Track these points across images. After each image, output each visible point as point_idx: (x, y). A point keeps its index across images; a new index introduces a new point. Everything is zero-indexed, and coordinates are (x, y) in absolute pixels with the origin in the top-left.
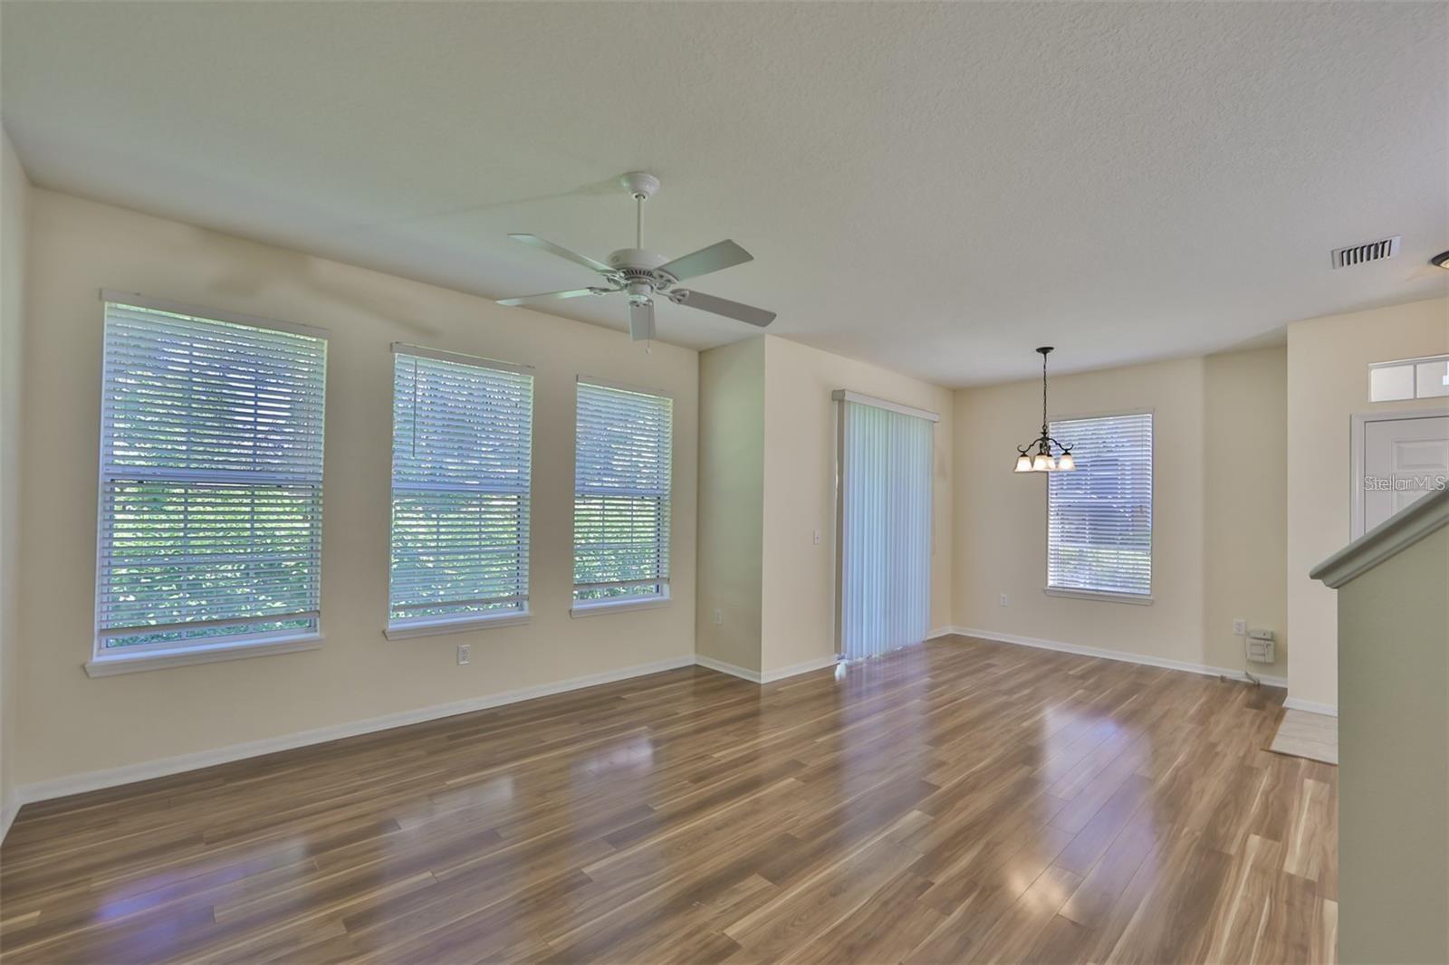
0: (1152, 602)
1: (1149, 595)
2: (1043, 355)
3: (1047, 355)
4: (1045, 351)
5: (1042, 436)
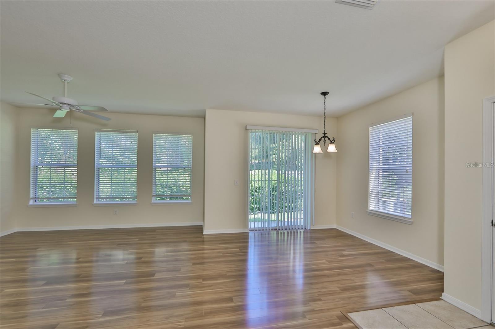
0: (412, 223)
1: (411, 219)
2: (324, 96)
3: (326, 96)
4: (325, 94)
5: (324, 135)
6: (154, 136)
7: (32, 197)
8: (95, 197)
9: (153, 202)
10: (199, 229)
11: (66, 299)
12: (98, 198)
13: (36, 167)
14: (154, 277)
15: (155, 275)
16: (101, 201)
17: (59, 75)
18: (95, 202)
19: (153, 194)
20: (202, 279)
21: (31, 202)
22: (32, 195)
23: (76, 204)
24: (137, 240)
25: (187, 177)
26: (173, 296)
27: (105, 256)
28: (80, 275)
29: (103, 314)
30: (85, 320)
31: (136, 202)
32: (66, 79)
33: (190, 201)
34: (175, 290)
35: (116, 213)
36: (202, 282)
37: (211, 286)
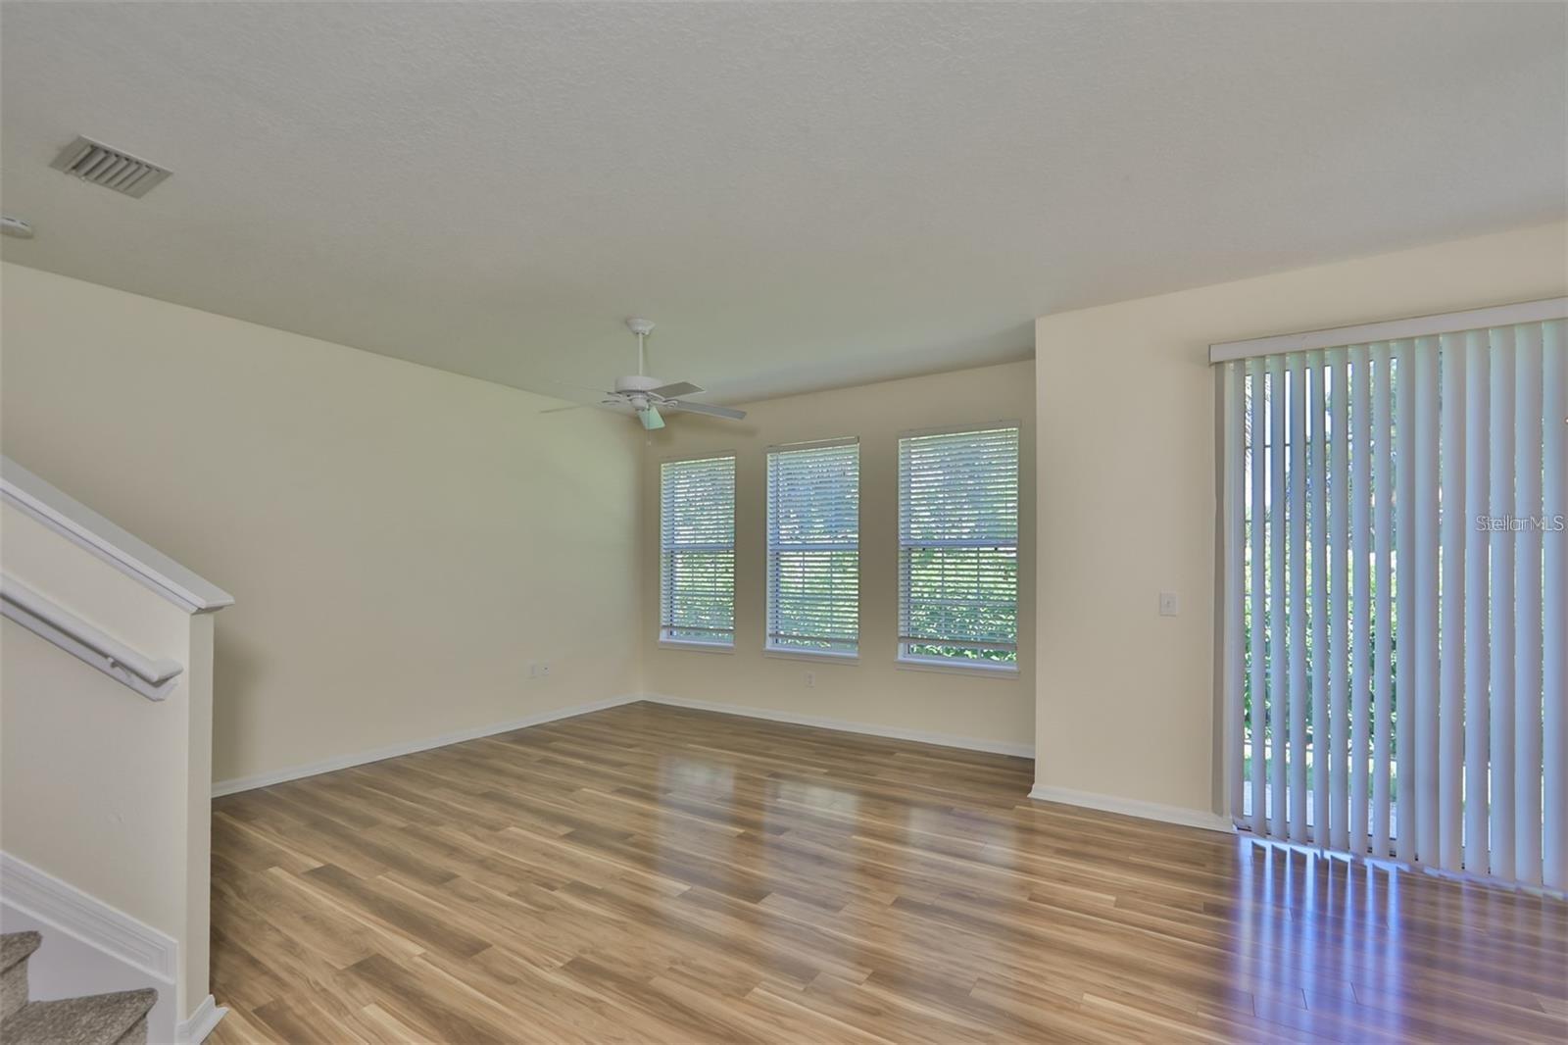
6: (901, 445)
7: (664, 624)
8: (769, 631)
9: (900, 658)
10: (1019, 773)
11: (552, 888)
12: (776, 636)
13: (672, 554)
14: (755, 903)
15: (763, 900)
16: (783, 646)
17: (627, 322)
18: (769, 645)
19: (902, 634)
20: (870, 971)
21: (663, 635)
22: (664, 620)
23: (731, 648)
24: (825, 771)
25: (1001, 579)
26: (739, 991)
27: (718, 799)
28: (631, 835)
29: (569, 964)
30: (529, 960)
31: (856, 655)
32: (640, 328)
33: (1015, 668)
34: (763, 974)
35: (810, 683)
36: (860, 984)
37: (876, 1013)
